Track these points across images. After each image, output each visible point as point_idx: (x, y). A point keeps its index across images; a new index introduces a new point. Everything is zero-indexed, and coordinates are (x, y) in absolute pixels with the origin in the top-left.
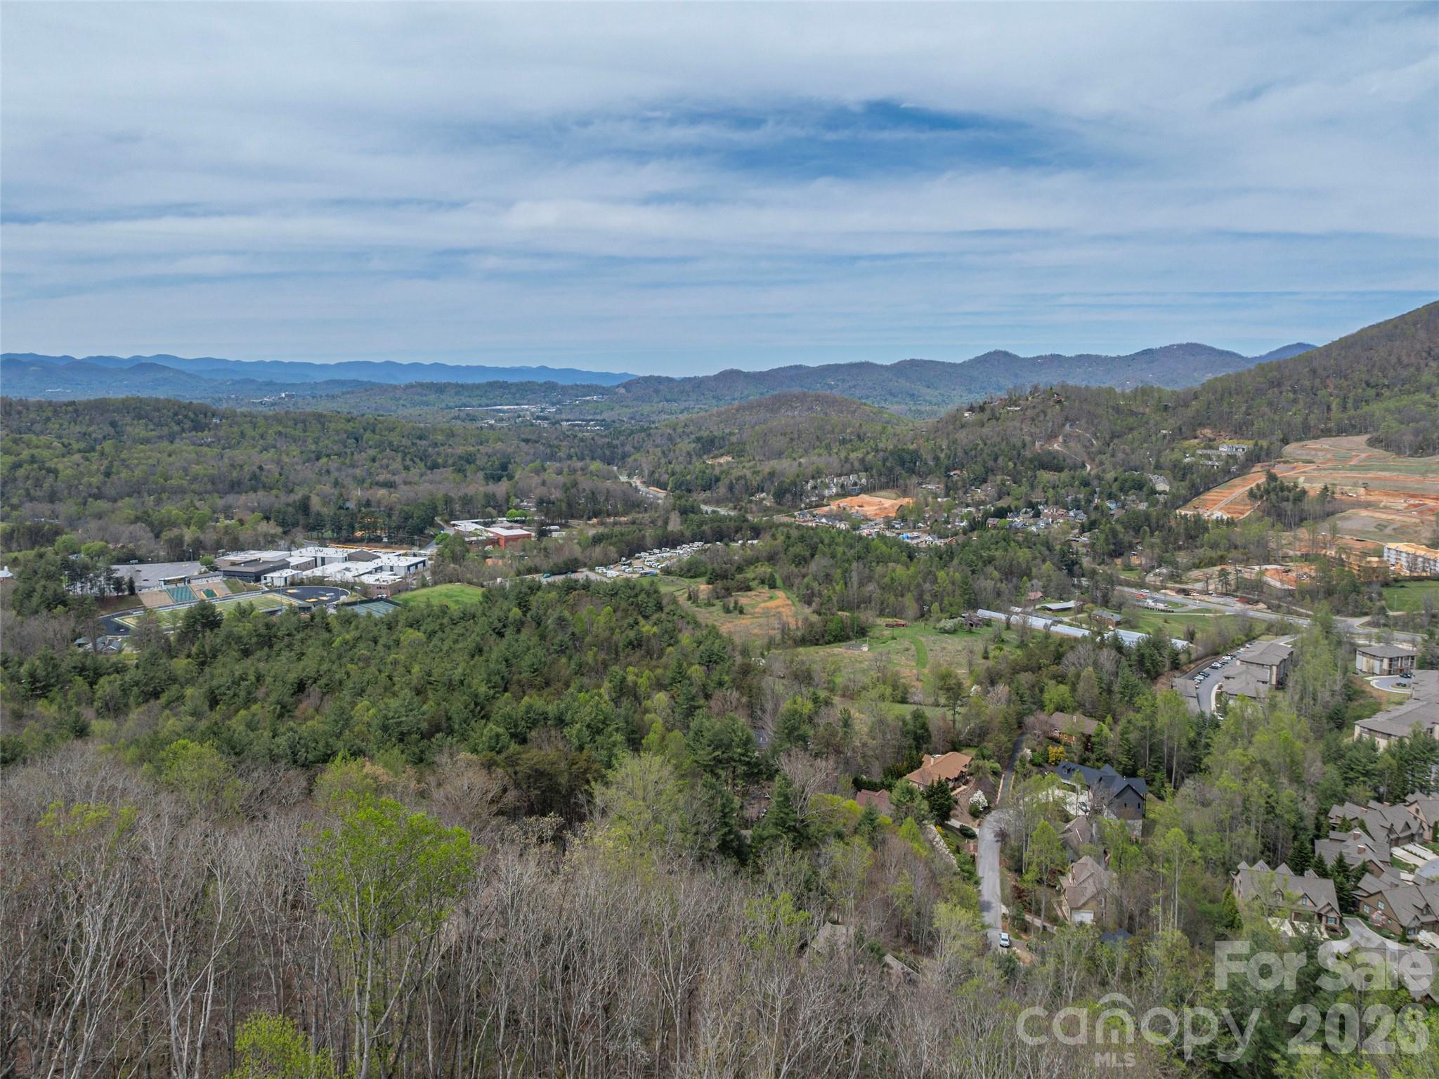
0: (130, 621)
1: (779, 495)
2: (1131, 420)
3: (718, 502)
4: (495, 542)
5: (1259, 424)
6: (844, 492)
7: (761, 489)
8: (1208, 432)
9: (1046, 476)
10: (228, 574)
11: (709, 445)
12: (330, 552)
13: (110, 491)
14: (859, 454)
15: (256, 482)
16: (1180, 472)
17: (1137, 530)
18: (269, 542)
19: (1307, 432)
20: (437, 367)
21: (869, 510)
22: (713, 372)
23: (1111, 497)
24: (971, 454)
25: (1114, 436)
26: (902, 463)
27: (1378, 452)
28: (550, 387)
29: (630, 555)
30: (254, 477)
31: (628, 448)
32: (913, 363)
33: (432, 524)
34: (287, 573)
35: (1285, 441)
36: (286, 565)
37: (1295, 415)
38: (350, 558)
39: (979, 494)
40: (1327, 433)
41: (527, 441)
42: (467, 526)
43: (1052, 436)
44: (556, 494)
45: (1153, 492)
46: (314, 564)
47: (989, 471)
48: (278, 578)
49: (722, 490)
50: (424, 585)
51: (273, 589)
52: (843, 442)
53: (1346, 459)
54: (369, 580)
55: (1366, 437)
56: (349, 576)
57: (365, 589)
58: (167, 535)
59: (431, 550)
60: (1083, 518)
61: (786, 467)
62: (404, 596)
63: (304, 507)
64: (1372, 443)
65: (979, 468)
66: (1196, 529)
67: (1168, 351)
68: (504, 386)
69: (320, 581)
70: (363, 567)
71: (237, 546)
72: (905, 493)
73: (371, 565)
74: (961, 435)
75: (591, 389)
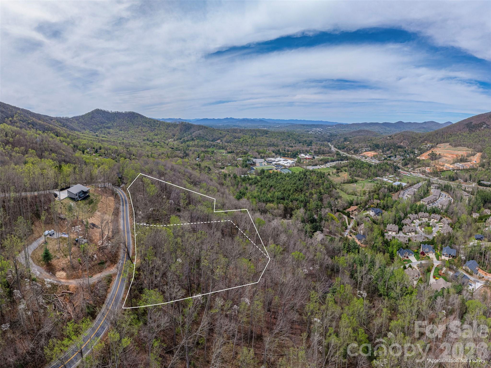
0: (255, 168)
1: (354, 151)
2: (414, 140)
3: (345, 152)
4: (306, 159)
5: (434, 141)
6: (366, 151)
7: (352, 150)
8: (426, 142)
9: (399, 149)
10: (267, 162)
11: (346, 140)
12: (282, 159)
13: (254, 145)
14: (369, 144)
15: (273, 145)
16: (420, 149)
17: (410, 161)
18: (273, 157)
19: (441, 142)
20: (304, 121)
21: (369, 155)
22: (351, 123)
23: (408, 154)
24: (388, 145)
25: (412, 142)
26: (376, 146)
27: (450, 146)
28: (322, 125)
29: (326, 163)
30: (273, 144)
31: (333, 139)
32: (386, 123)
33: (297, 154)
34: (275, 162)
35: (437, 144)
36: (275, 161)
37: (439, 139)
38: (284, 160)
39: (388, 152)
40: (444, 142)
41: (315, 138)
42: (303, 155)
43: (401, 142)
44: (317, 150)
45: (415, 153)
46: (279, 161)
47: (390, 148)
48: (274, 163)
49: (345, 149)
50: (294, 166)
51: (273, 165)
52: (368, 140)
53: (445, 147)
54: (286, 165)
55: (449, 144)
56: (283, 164)
57: (285, 166)
58: (261, 155)
59: (296, 160)
60: (403, 158)
61: (357, 145)
62: (291, 168)
63: (279, 151)
64: (450, 144)
65: (388, 148)
66: (419, 161)
67: (428, 122)
68: (314, 125)
69: (279, 164)
70: (286, 162)
71: (269, 157)
72: (376, 152)
73: (287, 162)
74: (387, 141)
75: (329, 126)
